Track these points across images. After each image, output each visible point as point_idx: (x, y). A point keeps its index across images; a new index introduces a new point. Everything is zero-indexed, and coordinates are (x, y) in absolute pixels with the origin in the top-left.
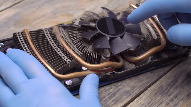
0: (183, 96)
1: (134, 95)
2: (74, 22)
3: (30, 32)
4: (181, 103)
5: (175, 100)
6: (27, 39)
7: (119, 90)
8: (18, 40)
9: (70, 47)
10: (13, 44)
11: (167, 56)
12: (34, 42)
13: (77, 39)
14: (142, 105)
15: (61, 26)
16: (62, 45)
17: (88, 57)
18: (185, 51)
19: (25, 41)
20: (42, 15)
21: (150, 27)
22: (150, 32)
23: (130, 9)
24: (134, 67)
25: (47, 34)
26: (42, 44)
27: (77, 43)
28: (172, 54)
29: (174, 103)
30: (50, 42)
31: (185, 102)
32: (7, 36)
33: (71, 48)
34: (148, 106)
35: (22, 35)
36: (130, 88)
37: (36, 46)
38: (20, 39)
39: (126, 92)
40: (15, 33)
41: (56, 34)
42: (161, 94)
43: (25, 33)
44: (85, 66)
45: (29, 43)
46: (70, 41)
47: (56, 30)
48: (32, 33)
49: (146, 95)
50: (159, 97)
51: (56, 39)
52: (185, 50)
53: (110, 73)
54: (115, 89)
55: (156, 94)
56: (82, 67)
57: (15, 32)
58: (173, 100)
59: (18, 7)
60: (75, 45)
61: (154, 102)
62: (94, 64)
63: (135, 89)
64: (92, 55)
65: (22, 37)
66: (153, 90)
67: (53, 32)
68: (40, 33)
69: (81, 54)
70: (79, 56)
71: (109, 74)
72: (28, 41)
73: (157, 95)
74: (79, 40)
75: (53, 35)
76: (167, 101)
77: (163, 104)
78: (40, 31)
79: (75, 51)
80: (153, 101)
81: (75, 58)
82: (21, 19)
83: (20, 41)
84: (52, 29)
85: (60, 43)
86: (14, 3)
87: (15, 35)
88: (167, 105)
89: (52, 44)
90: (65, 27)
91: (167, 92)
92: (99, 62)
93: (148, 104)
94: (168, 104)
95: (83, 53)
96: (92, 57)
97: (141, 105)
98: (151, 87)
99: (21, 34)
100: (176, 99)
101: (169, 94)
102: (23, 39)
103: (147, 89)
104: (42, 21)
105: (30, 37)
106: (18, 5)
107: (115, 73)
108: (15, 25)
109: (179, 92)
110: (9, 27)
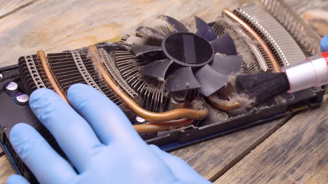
0: (311, 164)
1: (226, 162)
2: (125, 40)
3: (49, 55)
4: (308, 176)
5: (298, 171)
6: (42, 67)
7: (202, 153)
8: (27, 69)
9: (116, 82)
10: (19, 76)
11: (284, 101)
12: (55, 73)
13: (130, 68)
14: (241, 179)
15: (102, 46)
16: (103, 78)
17: (148, 100)
18: (316, 93)
19: (39, 71)
20: (69, 26)
21: (255, 49)
22: (256, 59)
23: (223, 19)
24: (226, 119)
25: (77, 59)
26: (67, 77)
27: (128, 76)
28: (294, 98)
29: (295, 177)
30: (82, 73)
31: (314, 174)
32: (8, 61)
33: (118, 84)
34: (251, 181)
35: (35, 60)
36: (219, 151)
37: (59, 79)
38: (31, 68)
39: (214, 158)
40: (22, 58)
41: (93, 60)
42: (273, 160)
43: (39, 57)
44: (142, 116)
45: (45, 74)
46: (117, 72)
47: (93, 54)
48: (52, 58)
49: (247, 162)
50: (270, 166)
51: (93, 69)
52: (315, 91)
53: (184, 128)
54: (195, 152)
55: (264, 160)
56: (136, 117)
57: (22, 55)
58: (294, 171)
59: (27, 13)
60: (125, 78)
61: (262, 174)
62: (158, 112)
63: (228, 152)
64: (154, 97)
65: (34, 64)
66: (259, 154)
67: (87, 57)
68: (65, 57)
69: (134, 95)
70: (132, 98)
71: (182, 129)
72: (44, 71)
73: (267, 163)
74: (133, 71)
75: (88, 61)
76: (284, 172)
77: (277, 179)
78: (65, 54)
79: (125, 89)
80: (260, 172)
81: (124, 101)
82: (32, 33)
83: (31, 71)
84: (86, 50)
85: (100, 75)
86: (21, 5)
87: (22, 60)
88: (284, 179)
89: (86, 76)
90: (109, 49)
91: (283, 156)
92: (166, 109)
93: (250, 178)
94: (285, 177)
95: (139, 93)
96: (154, 99)
97: (239, 180)
98: (255, 149)
99: (32, 59)
100: (299, 169)
101: (287, 160)
102: (35, 68)
103: (250, 152)
104: (68, 36)
105: (47, 64)
106: (26, 8)
107: (193, 128)
108: (22, 43)
109: (305, 157)
110: (12, 46)
